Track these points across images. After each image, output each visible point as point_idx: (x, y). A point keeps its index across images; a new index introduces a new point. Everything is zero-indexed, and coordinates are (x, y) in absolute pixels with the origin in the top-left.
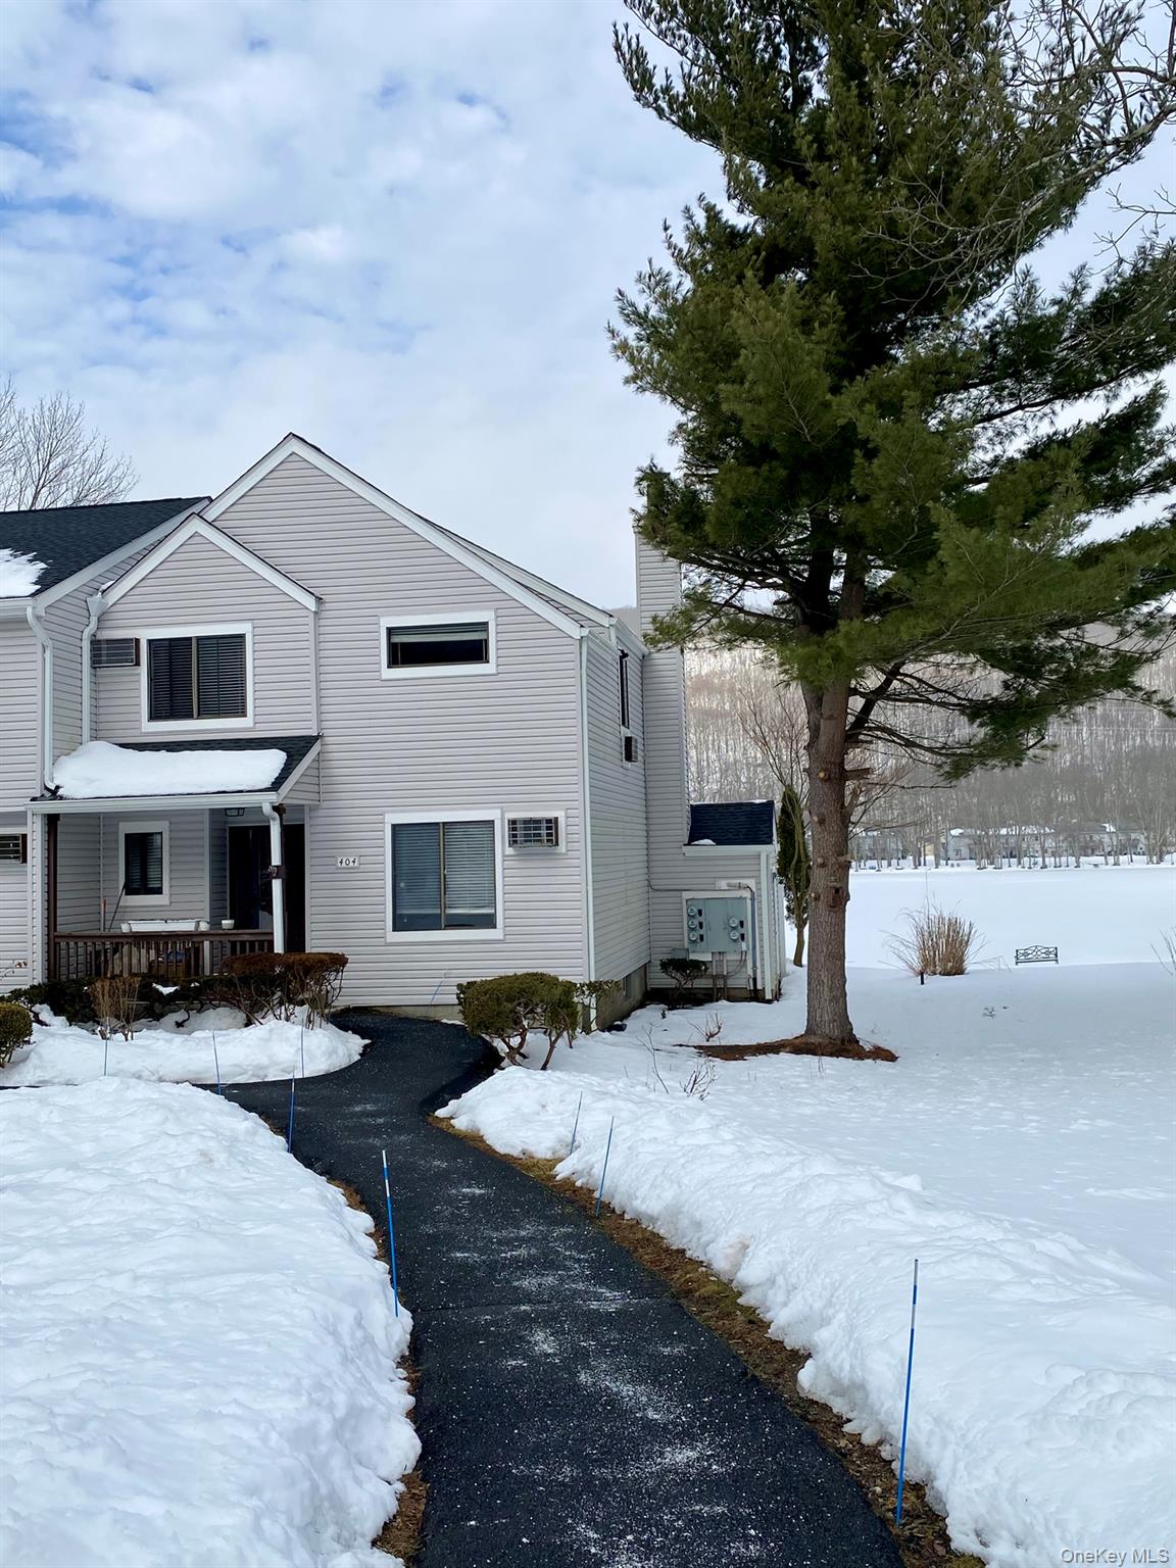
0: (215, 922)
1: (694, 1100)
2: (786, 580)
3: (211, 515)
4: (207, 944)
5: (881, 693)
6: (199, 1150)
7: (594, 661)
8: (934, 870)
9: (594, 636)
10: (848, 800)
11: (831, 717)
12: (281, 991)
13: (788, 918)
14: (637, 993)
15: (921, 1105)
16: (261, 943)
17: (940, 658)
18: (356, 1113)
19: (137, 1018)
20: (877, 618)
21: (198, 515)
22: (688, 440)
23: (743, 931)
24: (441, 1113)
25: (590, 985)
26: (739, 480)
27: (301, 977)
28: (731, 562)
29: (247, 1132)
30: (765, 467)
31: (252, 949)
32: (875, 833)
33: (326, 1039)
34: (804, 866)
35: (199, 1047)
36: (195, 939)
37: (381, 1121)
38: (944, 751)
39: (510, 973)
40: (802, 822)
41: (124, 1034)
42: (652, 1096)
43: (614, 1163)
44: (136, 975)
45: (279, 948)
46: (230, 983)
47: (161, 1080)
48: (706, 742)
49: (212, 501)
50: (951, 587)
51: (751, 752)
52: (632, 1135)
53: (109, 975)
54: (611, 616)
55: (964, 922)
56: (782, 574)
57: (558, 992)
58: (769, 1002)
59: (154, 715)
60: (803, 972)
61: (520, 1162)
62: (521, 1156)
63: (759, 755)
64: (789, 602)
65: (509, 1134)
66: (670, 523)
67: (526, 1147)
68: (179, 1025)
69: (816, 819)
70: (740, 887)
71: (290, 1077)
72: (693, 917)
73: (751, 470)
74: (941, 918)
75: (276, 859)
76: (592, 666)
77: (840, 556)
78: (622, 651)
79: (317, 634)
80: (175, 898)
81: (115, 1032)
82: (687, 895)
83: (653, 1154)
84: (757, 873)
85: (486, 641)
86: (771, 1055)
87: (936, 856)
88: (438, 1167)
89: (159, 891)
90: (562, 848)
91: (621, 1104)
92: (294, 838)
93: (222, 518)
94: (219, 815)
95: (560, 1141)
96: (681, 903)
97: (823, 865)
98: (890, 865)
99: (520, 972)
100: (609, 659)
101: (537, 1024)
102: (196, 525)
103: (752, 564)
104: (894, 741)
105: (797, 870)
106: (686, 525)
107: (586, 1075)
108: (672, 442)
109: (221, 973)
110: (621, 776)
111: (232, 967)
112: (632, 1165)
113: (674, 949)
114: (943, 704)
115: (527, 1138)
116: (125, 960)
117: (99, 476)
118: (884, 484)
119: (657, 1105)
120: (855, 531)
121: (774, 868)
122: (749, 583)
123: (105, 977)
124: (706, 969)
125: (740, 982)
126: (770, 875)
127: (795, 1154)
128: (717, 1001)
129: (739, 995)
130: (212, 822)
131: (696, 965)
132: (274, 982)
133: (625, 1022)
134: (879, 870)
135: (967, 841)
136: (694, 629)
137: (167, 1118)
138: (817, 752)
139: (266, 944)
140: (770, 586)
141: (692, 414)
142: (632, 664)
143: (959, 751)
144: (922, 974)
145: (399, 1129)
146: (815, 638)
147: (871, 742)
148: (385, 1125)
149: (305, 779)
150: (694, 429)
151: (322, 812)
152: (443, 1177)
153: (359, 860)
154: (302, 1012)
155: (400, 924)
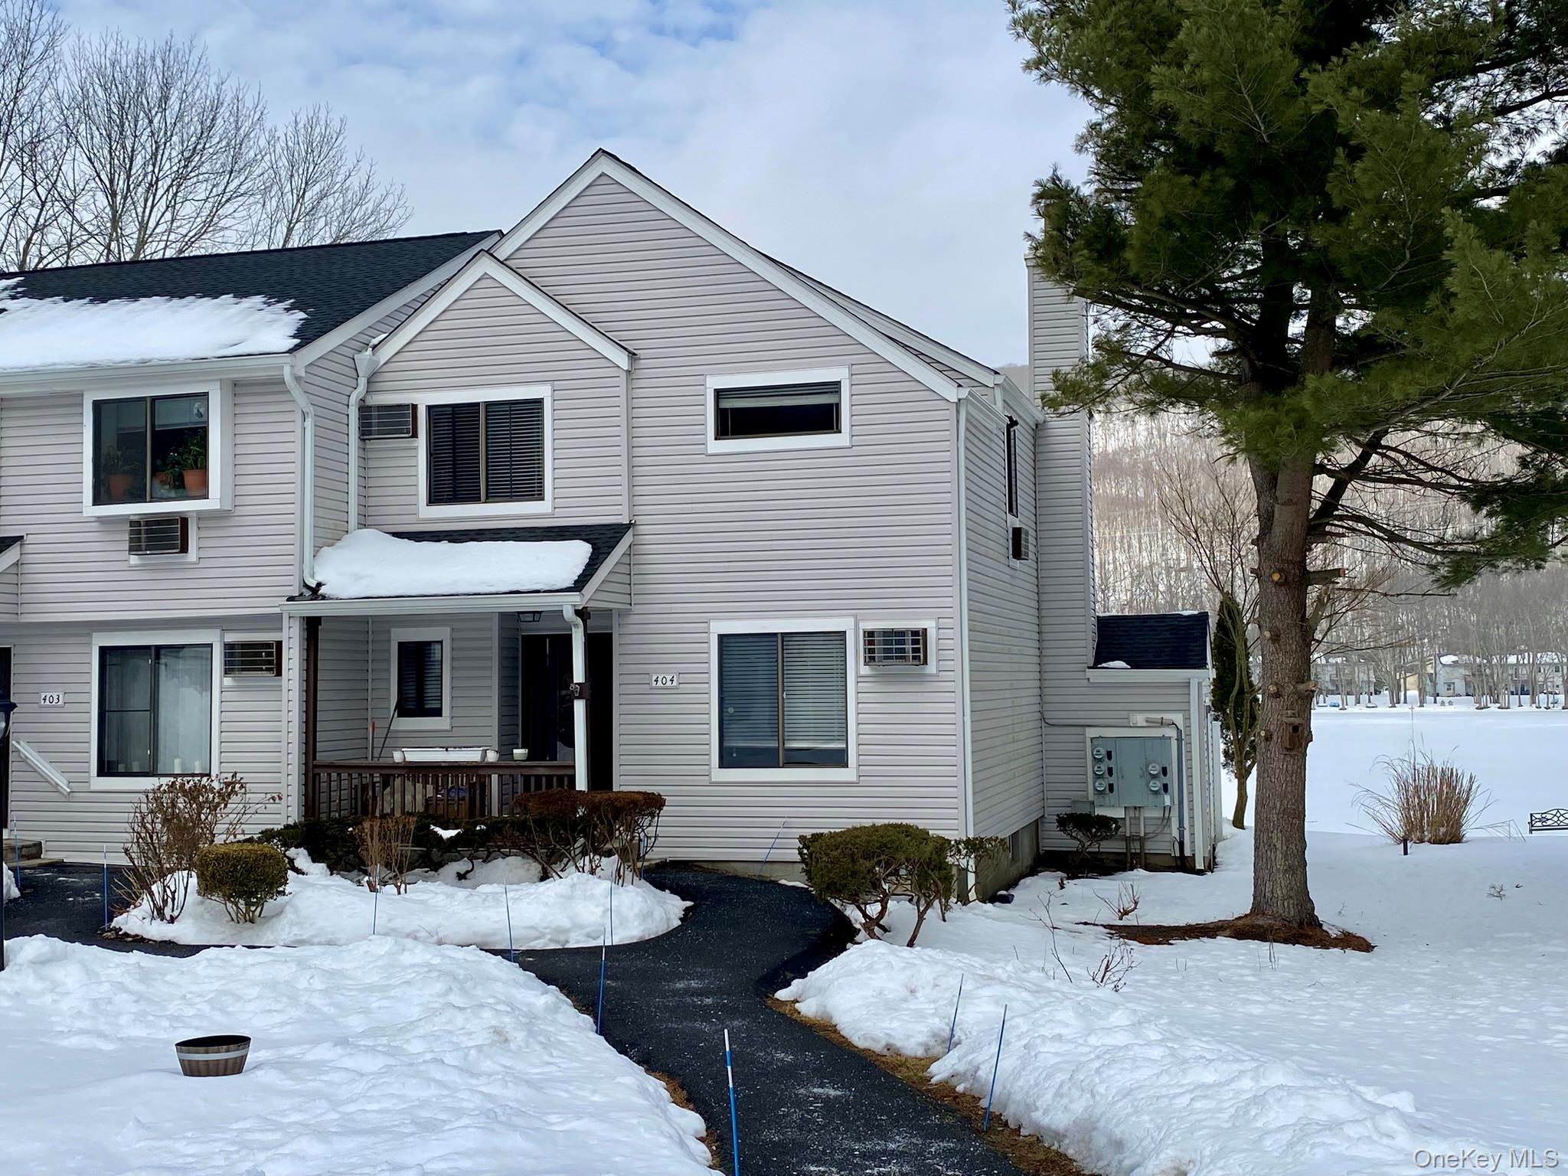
0: (505, 751)
1: (1106, 992)
2: (1229, 323)
3: (503, 252)
4: (495, 778)
5: (1355, 471)
6: (492, 1027)
7: (973, 430)
8: (1417, 709)
9: (976, 399)
10: (1309, 611)
11: (1289, 502)
12: (584, 837)
13: (1225, 766)
14: (1026, 858)
15: (1407, 1007)
16: (560, 778)
17: (1438, 425)
18: (678, 990)
19: (411, 868)
20: (1351, 373)
21: (487, 252)
22: (1103, 146)
23: (1165, 780)
24: (782, 994)
25: (968, 843)
26: (1170, 194)
27: (609, 821)
28: (1155, 300)
29: (547, 1009)
30: (1206, 177)
31: (549, 785)
32: (1339, 660)
33: (640, 899)
34: (1248, 697)
35: (487, 904)
36: (482, 772)
37: (709, 1001)
38: (1439, 548)
39: (868, 823)
40: (1246, 641)
41: (396, 886)
42: (1051, 984)
43: (1007, 1064)
44: (411, 814)
45: (581, 784)
46: (522, 826)
47: (440, 943)
48: (1113, 540)
49: (504, 235)
50: (1459, 329)
51: (1172, 553)
52: (1028, 1031)
53: (377, 814)
54: (996, 373)
55: (1463, 774)
56: (1225, 316)
57: (929, 849)
58: (1200, 873)
59: (434, 499)
60: (1246, 838)
61: (884, 1059)
62: (885, 1052)
63: (1183, 556)
64: (1231, 353)
65: (869, 1024)
66: (1078, 251)
67: (891, 1041)
68: (461, 876)
69: (1267, 634)
70: (1162, 723)
71: (599, 943)
72: (1100, 760)
73: (1187, 179)
74: (1431, 769)
75: (579, 675)
76: (971, 437)
77: (1300, 292)
78: (1010, 418)
79: (630, 398)
80: (457, 722)
81: (385, 884)
82: (1091, 733)
83: (1056, 1054)
84: (1184, 706)
85: (838, 406)
86: (1205, 939)
87: (1420, 690)
88: (782, 1060)
89: (438, 713)
90: (931, 668)
91: (1013, 992)
92: (600, 649)
93: (518, 255)
94: (511, 620)
95: (935, 1035)
96: (1084, 742)
97: (1277, 695)
98: (1358, 702)
99: (879, 822)
100: (992, 427)
101: (899, 890)
102: (485, 265)
103: (1181, 303)
104: (1373, 535)
105: (1239, 703)
106: (1099, 252)
107: (965, 955)
108: (1080, 149)
109: (512, 813)
110: (1006, 578)
111: (526, 808)
112: (1031, 1067)
113: (1074, 802)
114: (1437, 486)
115: (892, 1029)
116: (398, 796)
117: (364, 208)
118: (1368, 195)
119: (1058, 995)
120: (1325, 257)
121: (1208, 700)
122: (1179, 328)
123: (374, 816)
124: (1118, 828)
125: (1159, 846)
126: (1204, 711)
127: (1244, 1061)
128: (1132, 870)
129: (1160, 863)
130: (502, 628)
131: (1105, 822)
132: (578, 827)
133: (1011, 892)
134: (1343, 709)
135: (1463, 671)
136: (1106, 387)
137: (451, 989)
138: (1270, 546)
139: (566, 780)
140: (1208, 332)
141: (1111, 110)
142: (1021, 433)
143: (1460, 548)
144: (1405, 841)
145: (733, 1012)
146: (1269, 398)
147: (1343, 535)
148: (714, 1006)
149: (613, 578)
150: (1112, 130)
151: (633, 619)
152: (789, 1072)
153: (678, 679)
154: (610, 863)
155: (727, 759)
